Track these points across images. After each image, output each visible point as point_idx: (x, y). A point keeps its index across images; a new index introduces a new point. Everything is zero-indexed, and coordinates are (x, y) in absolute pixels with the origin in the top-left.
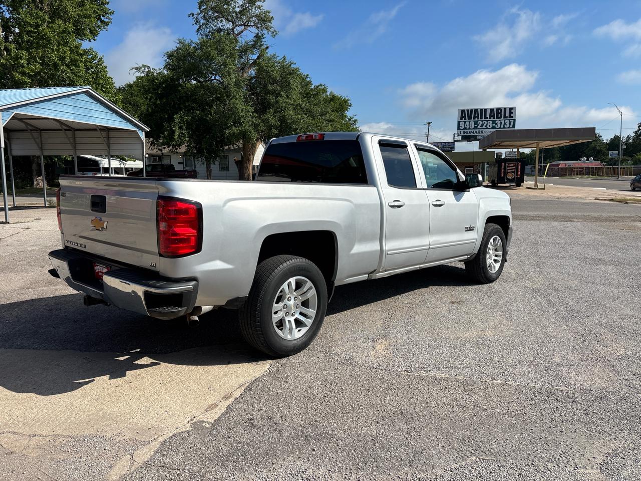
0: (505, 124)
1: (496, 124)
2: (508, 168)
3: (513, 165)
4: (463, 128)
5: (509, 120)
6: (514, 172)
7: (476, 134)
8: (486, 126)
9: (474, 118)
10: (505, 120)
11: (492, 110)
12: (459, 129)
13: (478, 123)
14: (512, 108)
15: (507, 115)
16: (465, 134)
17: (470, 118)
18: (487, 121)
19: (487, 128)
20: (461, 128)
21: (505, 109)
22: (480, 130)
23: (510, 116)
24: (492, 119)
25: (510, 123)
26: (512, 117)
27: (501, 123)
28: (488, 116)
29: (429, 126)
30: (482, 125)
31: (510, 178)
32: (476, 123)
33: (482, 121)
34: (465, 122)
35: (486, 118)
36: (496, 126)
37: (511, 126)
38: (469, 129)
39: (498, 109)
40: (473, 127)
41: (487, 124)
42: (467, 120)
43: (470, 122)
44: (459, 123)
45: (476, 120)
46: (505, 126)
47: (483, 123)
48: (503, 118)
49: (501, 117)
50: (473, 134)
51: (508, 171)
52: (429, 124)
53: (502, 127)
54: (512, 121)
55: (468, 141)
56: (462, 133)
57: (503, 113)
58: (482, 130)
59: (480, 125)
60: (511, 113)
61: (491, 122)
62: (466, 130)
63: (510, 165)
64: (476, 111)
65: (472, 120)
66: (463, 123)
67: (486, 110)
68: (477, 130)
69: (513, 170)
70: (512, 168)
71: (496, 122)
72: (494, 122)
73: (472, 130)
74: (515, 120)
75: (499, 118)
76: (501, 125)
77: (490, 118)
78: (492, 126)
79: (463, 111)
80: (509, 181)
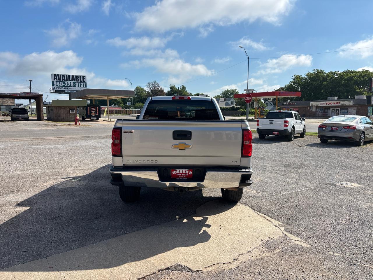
0: (81, 85)
1: (76, 84)
2: (92, 110)
3: (94, 108)
4: (56, 85)
5: (83, 83)
6: (95, 112)
7: (64, 89)
8: (70, 85)
9: (62, 80)
10: (81, 83)
11: (73, 76)
12: (53, 85)
13: (65, 83)
14: (84, 76)
15: (82, 80)
16: (58, 89)
17: (60, 79)
18: (71, 82)
19: (71, 86)
20: (54, 85)
21: (80, 76)
22: (67, 87)
23: (83, 81)
24: (73, 81)
25: (84, 84)
26: (85, 81)
27: (79, 84)
28: (71, 79)
29: (31, 82)
30: (68, 84)
31: (93, 115)
32: (64, 83)
33: (68, 82)
34: (57, 82)
35: (69, 80)
36: (76, 86)
37: (84, 86)
38: (60, 86)
39: (76, 76)
40: (62, 85)
41: (71, 84)
42: (58, 81)
43: (60, 82)
44: (53, 82)
45: (64, 81)
46: (81, 86)
47: (68, 83)
48: (79, 82)
49: (78, 81)
50: (62, 89)
51: (92, 112)
52: (30, 81)
53: (79, 86)
54: (85, 84)
55: (59, 93)
56: (55, 88)
57: (79, 78)
58: (68, 87)
59: (66, 84)
60: (83, 79)
61: (73, 83)
62: (58, 87)
63: (93, 108)
64: (63, 76)
65: (61, 81)
66: (56, 82)
67: (69, 76)
68: (65, 87)
69: (94, 111)
70: (94, 110)
71: (76, 83)
72: (74, 83)
73: (62, 87)
74: (86, 83)
75: (77, 81)
76: (79, 85)
77: (72, 81)
78: (74, 86)
79: (55, 75)
80: (93, 117)
